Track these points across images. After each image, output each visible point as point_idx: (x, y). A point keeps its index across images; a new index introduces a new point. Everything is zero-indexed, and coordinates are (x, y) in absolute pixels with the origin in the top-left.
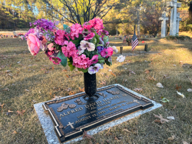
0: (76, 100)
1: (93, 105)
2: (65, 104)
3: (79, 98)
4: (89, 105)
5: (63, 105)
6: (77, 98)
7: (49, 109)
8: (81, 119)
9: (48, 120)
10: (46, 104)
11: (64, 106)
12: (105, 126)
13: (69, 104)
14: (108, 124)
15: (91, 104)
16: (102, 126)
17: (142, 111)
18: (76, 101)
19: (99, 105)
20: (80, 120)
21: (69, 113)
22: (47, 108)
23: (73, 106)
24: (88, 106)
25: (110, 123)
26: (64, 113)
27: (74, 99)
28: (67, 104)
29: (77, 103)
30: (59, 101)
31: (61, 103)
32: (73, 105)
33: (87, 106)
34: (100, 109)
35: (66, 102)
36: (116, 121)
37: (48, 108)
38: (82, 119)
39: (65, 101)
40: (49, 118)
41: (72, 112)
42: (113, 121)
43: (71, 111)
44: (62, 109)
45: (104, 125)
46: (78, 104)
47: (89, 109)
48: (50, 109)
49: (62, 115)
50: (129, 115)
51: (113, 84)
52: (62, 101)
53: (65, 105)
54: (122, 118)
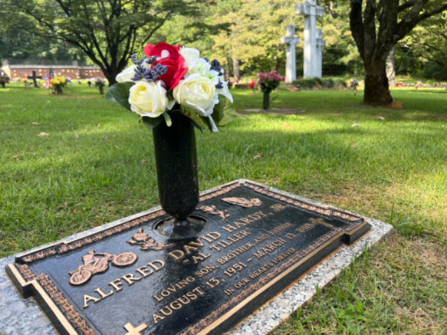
0: (133, 239)
1: (196, 249)
2: (96, 255)
3: (140, 230)
4: (184, 250)
5: (88, 258)
6: (134, 231)
7: (34, 283)
8: (168, 305)
9: (35, 325)
10: (19, 261)
11: (93, 263)
12: (263, 318)
13: (109, 255)
14: (270, 310)
15: (187, 244)
16: (251, 318)
17: (349, 248)
18: (132, 242)
19: (218, 245)
20: (166, 310)
21: (115, 286)
22: (26, 280)
23: (126, 258)
24: (183, 253)
25: (274, 304)
26: (98, 290)
27: (124, 235)
28: (103, 256)
29: (139, 247)
30: (71, 247)
31: (79, 254)
32: (128, 256)
33: (178, 254)
34: (226, 259)
35: (98, 247)
36: (288, 292)
37: (32, 278)
38: (175, 305)
39: (94, 242)
40: (38, 317)
41: (131, 282)
42: (281, 295)
43: (124, 277)
44: (90, 275)
45: (258, 312)
46: (141, 250)
47: (187, 261)
48: (39, 281)
49: (90, 298)
50: (320, 266)
51: (233, 180)
52: (84, 245)
53: (97, 259)
54: (304, 281)
